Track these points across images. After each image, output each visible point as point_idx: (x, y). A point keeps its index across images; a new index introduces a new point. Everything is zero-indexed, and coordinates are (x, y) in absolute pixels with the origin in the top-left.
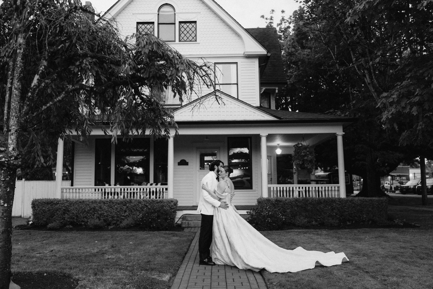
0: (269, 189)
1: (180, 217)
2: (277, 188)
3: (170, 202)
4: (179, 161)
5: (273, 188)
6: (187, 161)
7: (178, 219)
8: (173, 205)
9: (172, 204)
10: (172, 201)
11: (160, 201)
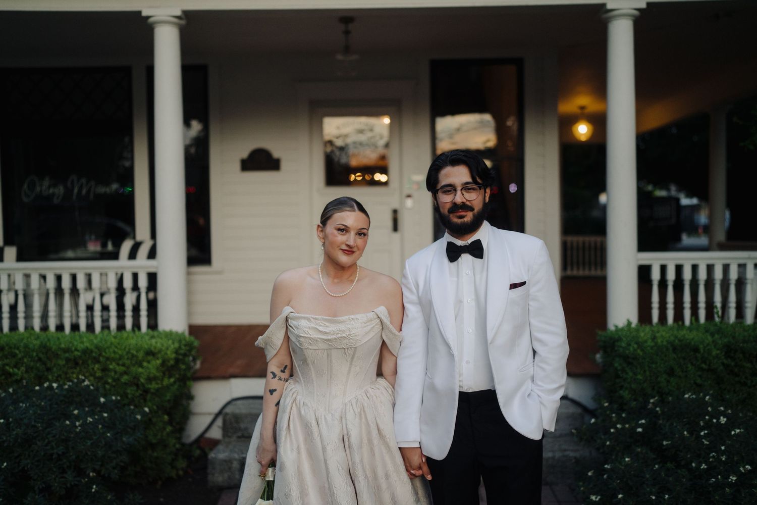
0: (644, 272)
1: (216, 409)
2: (679, 269)
3: (141, 355)
4: (245, 154)
5: (663, 268)
6: (276, 154)
7: (209, 419)
8: (154, 372)
9: (153, 366)
10: (150, 353)
11: (86, 351)
